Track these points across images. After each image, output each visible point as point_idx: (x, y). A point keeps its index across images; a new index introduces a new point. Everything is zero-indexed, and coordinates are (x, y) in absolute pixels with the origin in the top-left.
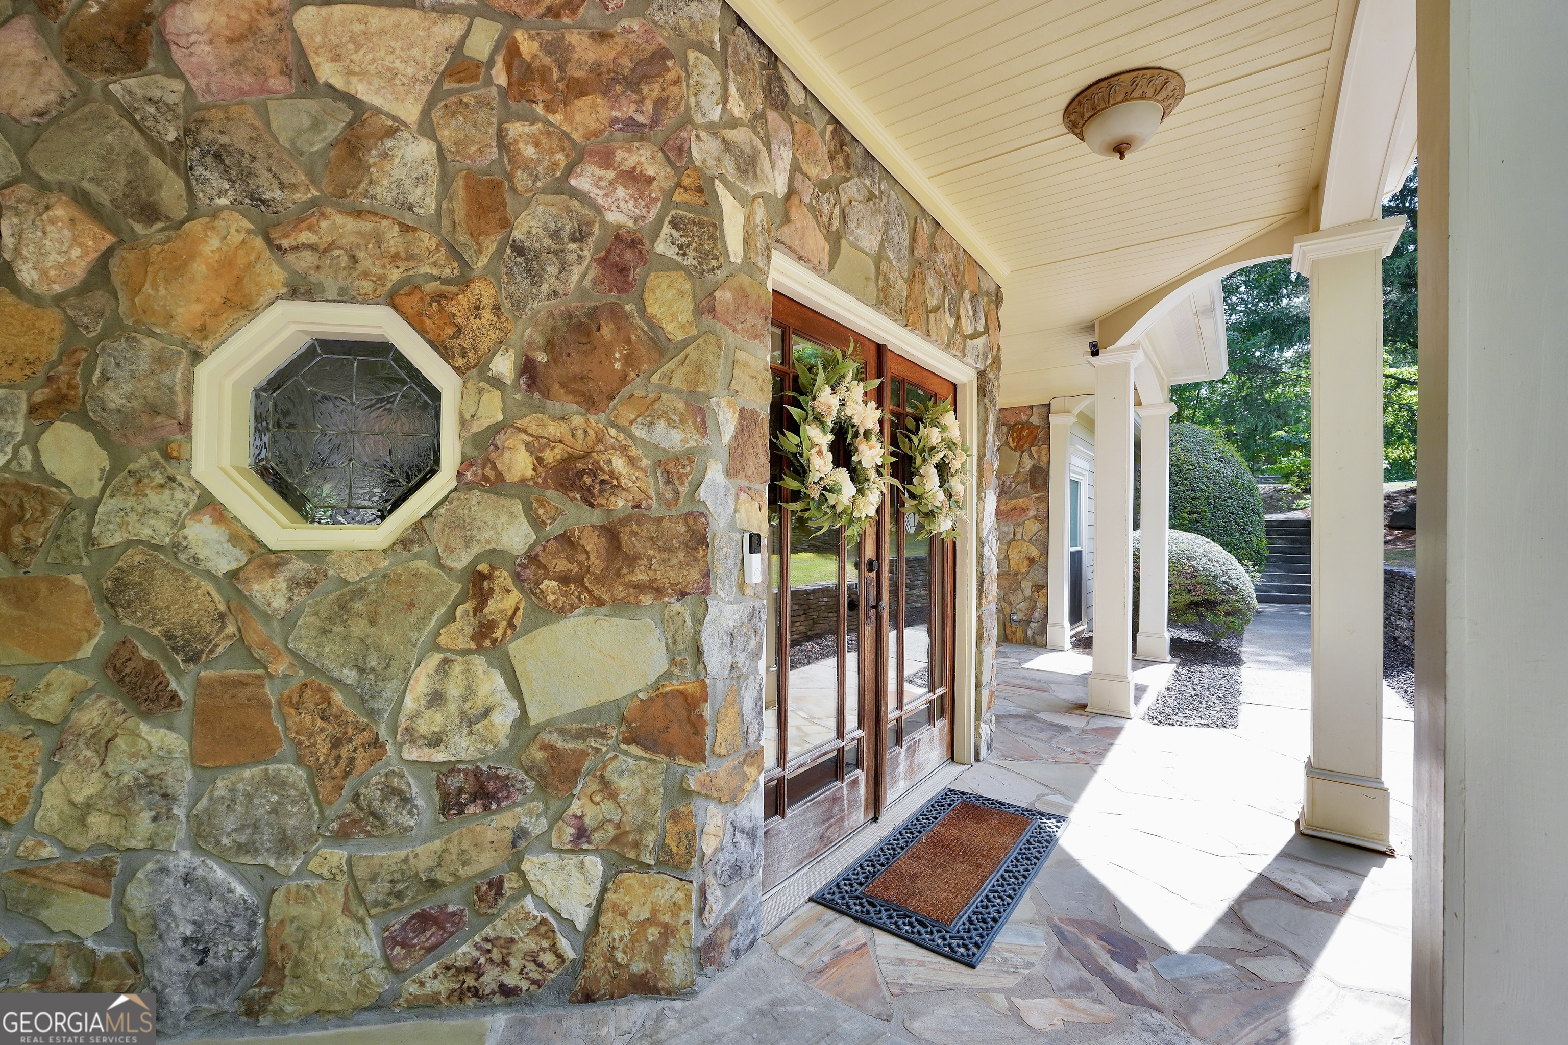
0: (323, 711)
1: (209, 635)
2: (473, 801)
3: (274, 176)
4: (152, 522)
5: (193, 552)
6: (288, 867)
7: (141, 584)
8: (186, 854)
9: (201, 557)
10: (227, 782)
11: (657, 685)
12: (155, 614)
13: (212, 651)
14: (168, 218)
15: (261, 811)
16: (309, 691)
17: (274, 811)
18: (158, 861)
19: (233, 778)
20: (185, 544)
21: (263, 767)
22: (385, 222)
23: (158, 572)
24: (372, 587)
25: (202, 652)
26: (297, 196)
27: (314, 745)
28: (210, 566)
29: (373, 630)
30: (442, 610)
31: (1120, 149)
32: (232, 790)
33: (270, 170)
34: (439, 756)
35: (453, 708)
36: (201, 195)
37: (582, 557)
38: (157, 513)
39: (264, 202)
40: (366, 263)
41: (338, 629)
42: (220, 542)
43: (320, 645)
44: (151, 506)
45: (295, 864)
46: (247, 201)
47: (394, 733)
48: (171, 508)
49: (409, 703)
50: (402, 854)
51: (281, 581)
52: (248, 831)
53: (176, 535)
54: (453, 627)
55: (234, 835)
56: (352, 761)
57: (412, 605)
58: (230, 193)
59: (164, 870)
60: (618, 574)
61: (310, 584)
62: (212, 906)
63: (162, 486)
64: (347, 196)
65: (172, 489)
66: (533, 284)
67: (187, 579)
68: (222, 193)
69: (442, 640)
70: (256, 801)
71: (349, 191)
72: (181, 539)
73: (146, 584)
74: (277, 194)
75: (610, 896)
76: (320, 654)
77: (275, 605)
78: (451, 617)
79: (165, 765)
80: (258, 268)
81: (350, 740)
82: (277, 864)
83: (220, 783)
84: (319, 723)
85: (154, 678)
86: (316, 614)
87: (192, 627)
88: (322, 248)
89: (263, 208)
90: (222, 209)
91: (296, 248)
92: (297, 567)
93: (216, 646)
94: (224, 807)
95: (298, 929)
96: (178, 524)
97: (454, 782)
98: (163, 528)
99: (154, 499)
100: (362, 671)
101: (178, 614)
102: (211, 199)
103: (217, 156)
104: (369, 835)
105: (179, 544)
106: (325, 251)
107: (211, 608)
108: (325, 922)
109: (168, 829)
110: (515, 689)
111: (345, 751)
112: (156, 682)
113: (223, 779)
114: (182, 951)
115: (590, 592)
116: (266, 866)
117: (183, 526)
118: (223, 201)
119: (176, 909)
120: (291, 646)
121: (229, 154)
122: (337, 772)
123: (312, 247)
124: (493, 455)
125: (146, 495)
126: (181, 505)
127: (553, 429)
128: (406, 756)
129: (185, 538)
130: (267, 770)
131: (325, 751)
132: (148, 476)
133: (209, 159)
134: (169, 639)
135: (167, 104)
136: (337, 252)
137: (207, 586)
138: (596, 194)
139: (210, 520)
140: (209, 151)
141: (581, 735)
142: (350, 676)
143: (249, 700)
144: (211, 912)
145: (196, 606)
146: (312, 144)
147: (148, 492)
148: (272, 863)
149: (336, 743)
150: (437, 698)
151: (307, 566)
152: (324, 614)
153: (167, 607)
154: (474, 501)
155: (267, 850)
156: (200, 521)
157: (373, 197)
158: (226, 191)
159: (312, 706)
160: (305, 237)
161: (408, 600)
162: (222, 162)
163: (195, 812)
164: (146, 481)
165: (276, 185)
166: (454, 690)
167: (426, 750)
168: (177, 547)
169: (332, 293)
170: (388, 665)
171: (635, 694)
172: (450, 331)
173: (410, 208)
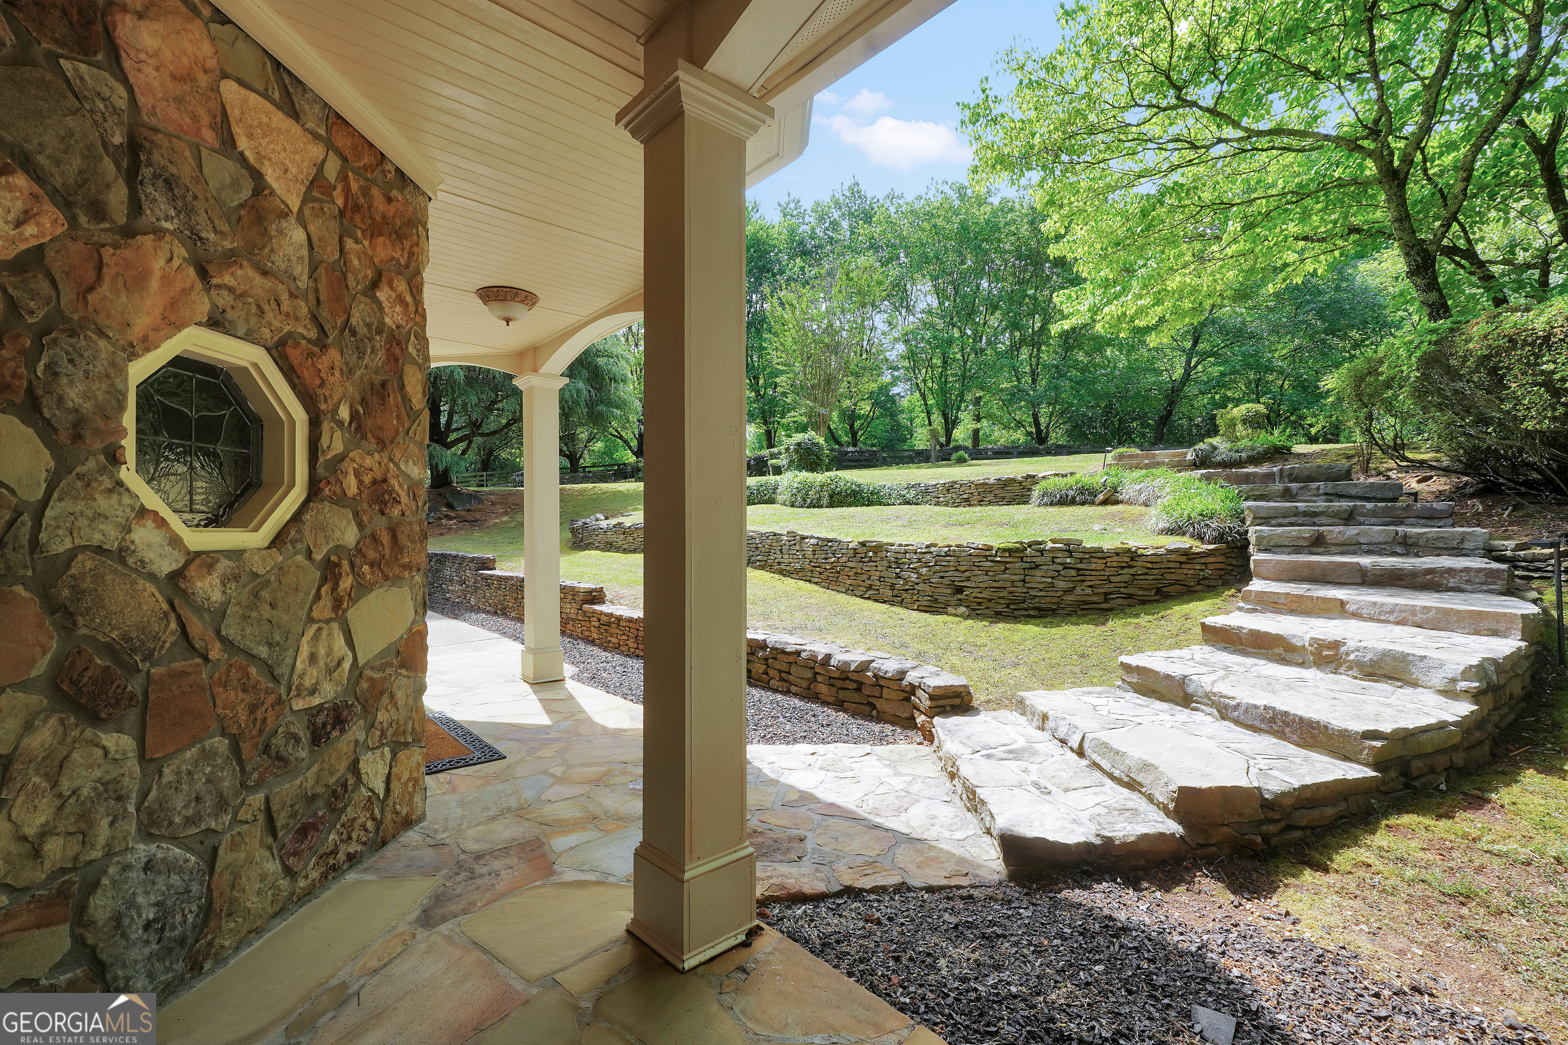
0: (244, 684)
1: (157, 633)
2: (334, 728)
3: (209, 219)
4: (102, 527)
5: (140, 555)
6: (224, 823)
7: (96, 590)
8: (141, 846)
9: (147, 560)
10: (173, 767)
11: (410, 630)
12: (111, 620)
13: (162, 648)
14: (112, 220)
15: (200, 784)
16: (234, 670)
17: (209, 781)
18: (118, 863)
19: (176, 762)
20: (132, 548)
21: (198, 746)
22: (281, 286)
23: (109, 577)
24: (273, 578)
25: (154, 649)
26: (226, 243)
27: (236, 715)
28: (155, 568)
29: (274, 612)
30: (314, 592)
31: (508, 321)
32: (178, 773)
33: (207, 213)
34: (316, 701)
35: (322, 663)
36: (148, 211)
37: (381, 548)
38: (106, 518)
39: (201, 239)
40: (269, 316)
41: (254, 614)
42: (162, 546)
43: (243, 630)
44: (101, 510)
45: (227, 818)
46: (187, 232)
47: (290, 690)
48: (119, 513)
49: (299, 665)
50: (298, 781)
51: (214, 579)
52: (193, 804)
53: (123, 540)
54: (321, 603)
55: (184, 812)
56: (264, 720)
57: (297, 590)
58: (176, 221)
59: (127, 868)
60: (396, 559)
61: (236, 578)
62: (172, 881)
63: (110, 491)
64: (254, 255)
65: (120, 494)
66: (359, 358)
67: (133, 583)
68: (168, 218)
69: (315, 614)
70: (196, 777)
71: (256, 251)
72: (128, 543)
73: (100, 590)
74: (212, 236)
75: (394, 770)
76: (243, 637)
77: (214, 599)
78: (318, 597)
79: (121, 767)
80: (193, 296)
81: (263, 703)
82: (217, 824)
83: (166, 770)
84: (241, 695)
85: (112, 683)
86: (239, 604)
87: (144, 628)
88: (238, 292)
89: (199, 244)
90: (165, 231)
91: (218, 286)
92: (224, 564)
93: (165, 642)
94: (172, 790)
95: (231, 873)
96: (127, 529)
97: (321, 719)
98: (112, 533)
99: (103, 503)
100: (270, 645)
101: (131, 616)
102: (158, 220)
103: (167, 182)
104: (276, 776)
105: (128, 548)
106: (241, 295)
107: (157, 608)
108: (250, 861)
109: (125, 828)
110: (350, 643)
111: (259, 715)
112: (114, 687)
113: (169, 765)
114: (145, 937)
115: (382, 572)
116: (209, 830)
117: (130, 531)
118: (167, 225)
119: (140, 900)
120: (224, 633)
121: (178, 186)
122: (255, 732)
123: (230, 290)
124: (341, 477)
125: (95, 500)
126: (128, 510)
127: (369, 462)
128: (295, 708)
129: (133, 542)
130: (203, 746)
131: (244, 718)
132: (96, 480)
133: (160, 183)
134: (127, 642)
135: (114, 107)
136: (250, 300)
137: (151, 588)
138: (386, 304)
139: (154, 525)
140: (160, 176)
141: (382, 668)
142: (263, 651)
143: (191, 687)
144: (172, 886)
145: (145, 607)
146: (232, 201)
147: (97, 496)
148: (213, 825)
149: (253, 708)
150: (313, 658)
151: (230, 563)
152: (244, 604)
153: (122, 611)
154: (327, 510)
155: (208, 815)
156: (145, 526)
157: (273, 263)
158: (172, 218)
159: (235, 682)
160: (228, 280)
161: (294, 586)
162: (172, 190)
163: (146, 804)
164: (94, 484)
165: (210, 228)
166: (322, 651)
167: (307, 699)
168: (126, 551)
169: (241, 332)
170: (287, 638)
171: (402, 637)
172: (318, 382)
173: (294, 280)
